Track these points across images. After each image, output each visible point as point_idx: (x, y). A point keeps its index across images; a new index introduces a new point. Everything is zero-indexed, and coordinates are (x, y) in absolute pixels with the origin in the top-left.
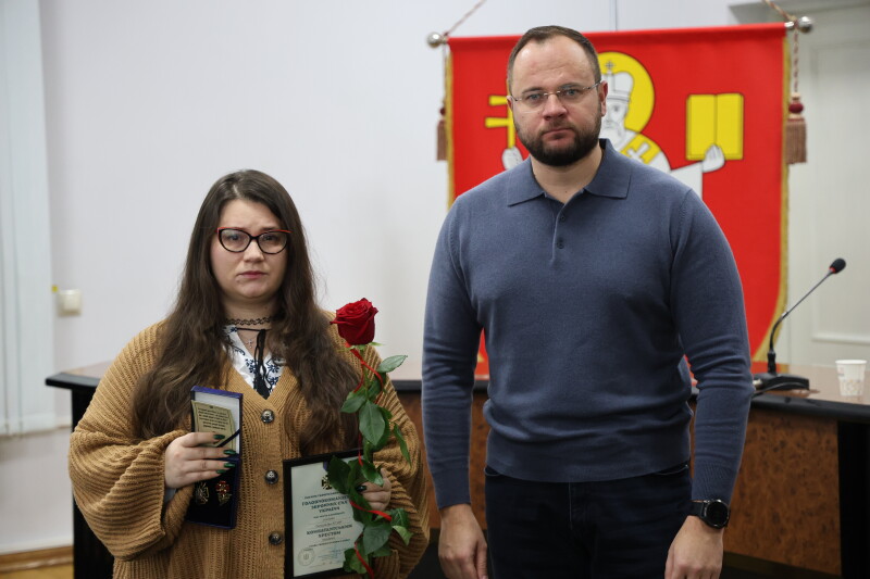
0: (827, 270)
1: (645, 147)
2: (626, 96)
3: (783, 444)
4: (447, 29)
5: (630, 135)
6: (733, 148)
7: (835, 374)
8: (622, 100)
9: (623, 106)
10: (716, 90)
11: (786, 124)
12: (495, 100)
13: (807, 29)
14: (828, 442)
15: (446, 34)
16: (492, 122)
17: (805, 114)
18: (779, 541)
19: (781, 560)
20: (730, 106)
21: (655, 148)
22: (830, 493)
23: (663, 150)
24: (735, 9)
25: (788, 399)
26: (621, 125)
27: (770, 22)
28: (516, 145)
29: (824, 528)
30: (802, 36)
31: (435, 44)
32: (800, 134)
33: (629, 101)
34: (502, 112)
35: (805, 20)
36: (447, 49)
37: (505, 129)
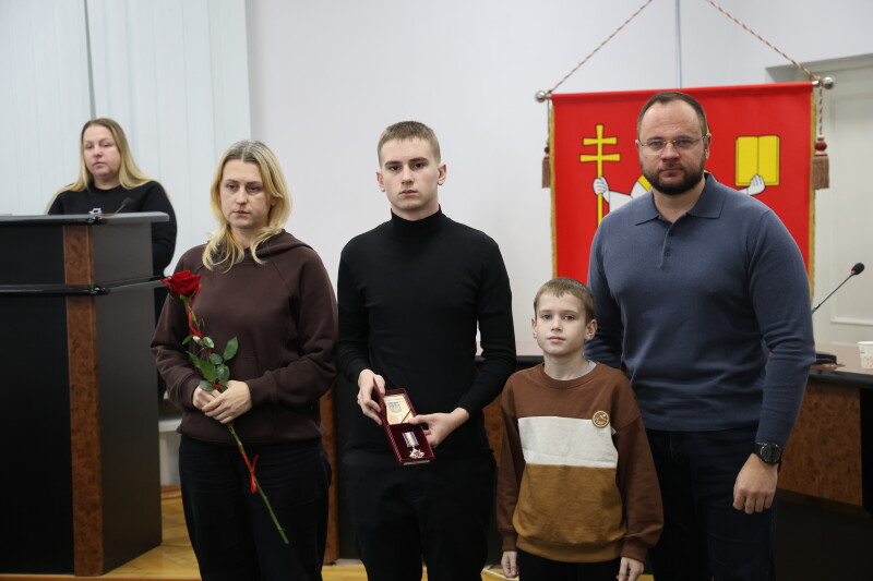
0: (850, 272)
3: (817, 405)
4: (551, 88)
6: (772, 178)
7: (857, 352)
10: (758, 132)
11: (813, 158)
12: (587, 142)
13: (829, 86)
14: (853, 404)
15: (550, 92)
16: (584, 158)
17: (827, 151)
18: (814, 480)
19: (816, 494)
20: (770, 143)
22: (854, 444)
24: (772, 71)
25: (820, 372)
27: (799, 81)
28: (604, 175)
29: (849, 470)
30: (825, 91)
31: (541, 99)
32: (824, 166)
34: (593, 150)
35: (828, 79)
36: (551, 102)
37: (596, 162)
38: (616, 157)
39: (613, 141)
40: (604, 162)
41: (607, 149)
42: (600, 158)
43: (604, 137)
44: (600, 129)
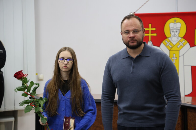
1: (184, 41)
2: (179, 28)
5: (180, 38)
8: (178, 29)
9: (178, 31)
15: (134, 13)
21: (186, 42)
23: (188, 42)
26: (178, 36)
33: (180, 30)
34: (148, 32)
37: (148, 36)
38: (155, 35)
39: (154, 29)
40: (151, 36)
41: (153, 32)
42: (150, 35)
43: (152, 28)
44: (150, 25)
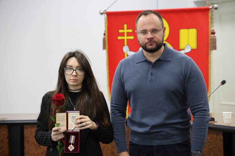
0: (220, 84)
4: (105, 9)
6: (194, 46)
10: (188, 27)
11: (210, 38)
12: (121, 31)
13: (216, 9)
15: (105, 11)
16: (119, 38)
17: (216, 35)
20: (193, 32)
21: (170, 45)
24: (195, 2)
27: (206, 7)
28: (127, 45)
30: (215, 11)
31: (102, 14)
32: (214, 41)
34: (122, 34)
35: (216, 6)
36: (106, 15)
37: (124, 40)
38: (132, 38)
39: (131, 31)
40: (128, 40)
41: (129, 34)
42: (126, 38)
43: (127, 29)
44: (125, 26)
